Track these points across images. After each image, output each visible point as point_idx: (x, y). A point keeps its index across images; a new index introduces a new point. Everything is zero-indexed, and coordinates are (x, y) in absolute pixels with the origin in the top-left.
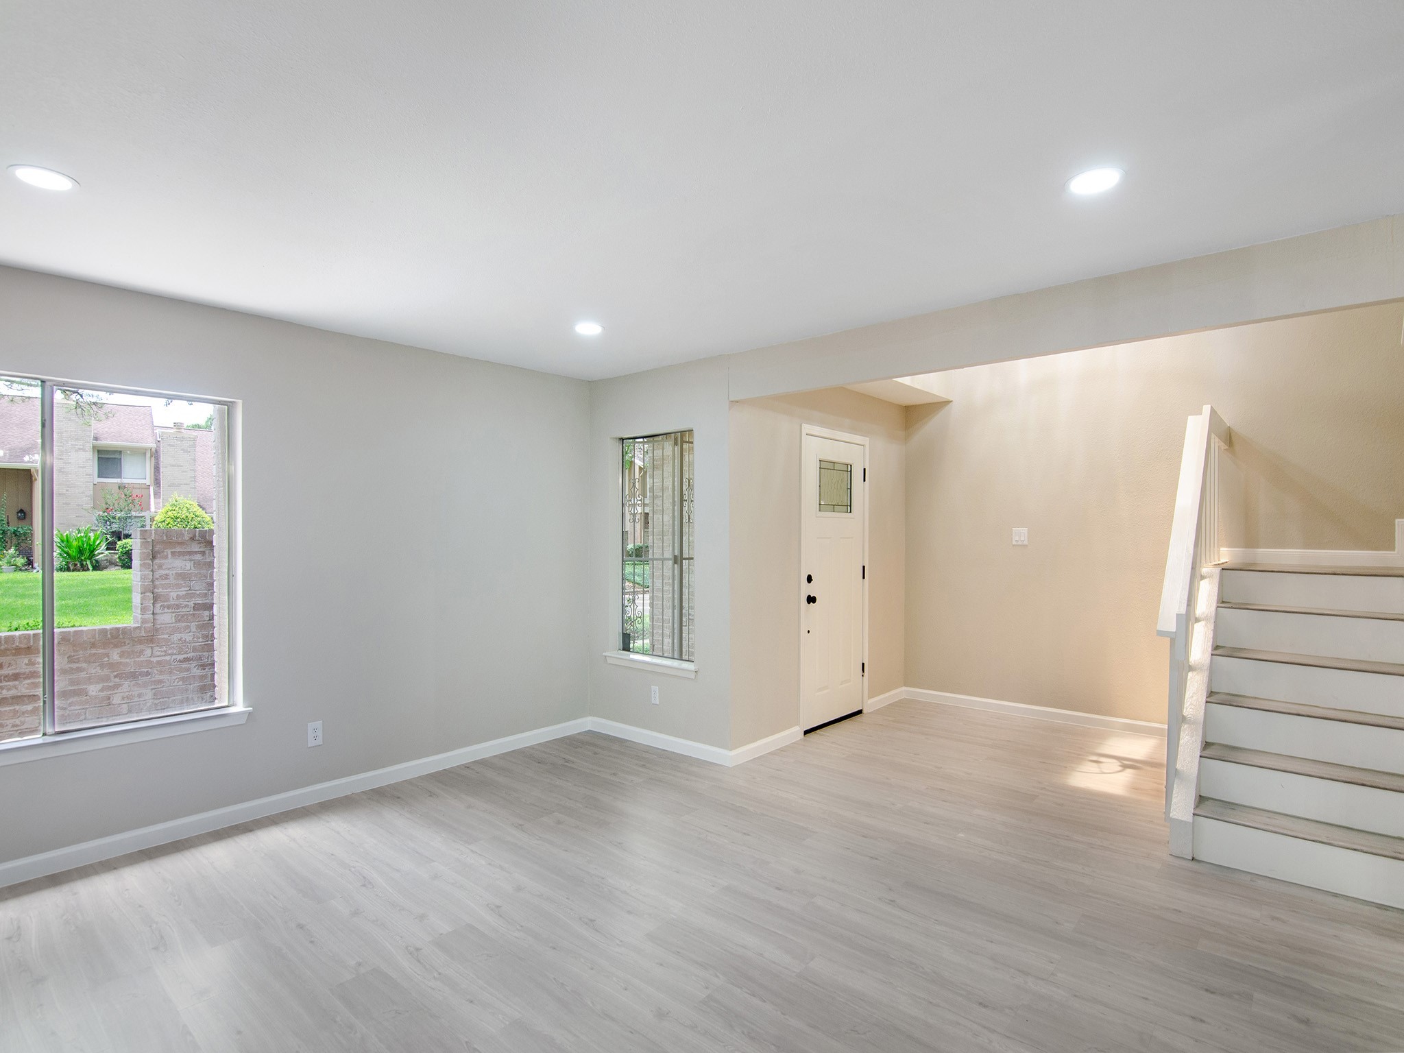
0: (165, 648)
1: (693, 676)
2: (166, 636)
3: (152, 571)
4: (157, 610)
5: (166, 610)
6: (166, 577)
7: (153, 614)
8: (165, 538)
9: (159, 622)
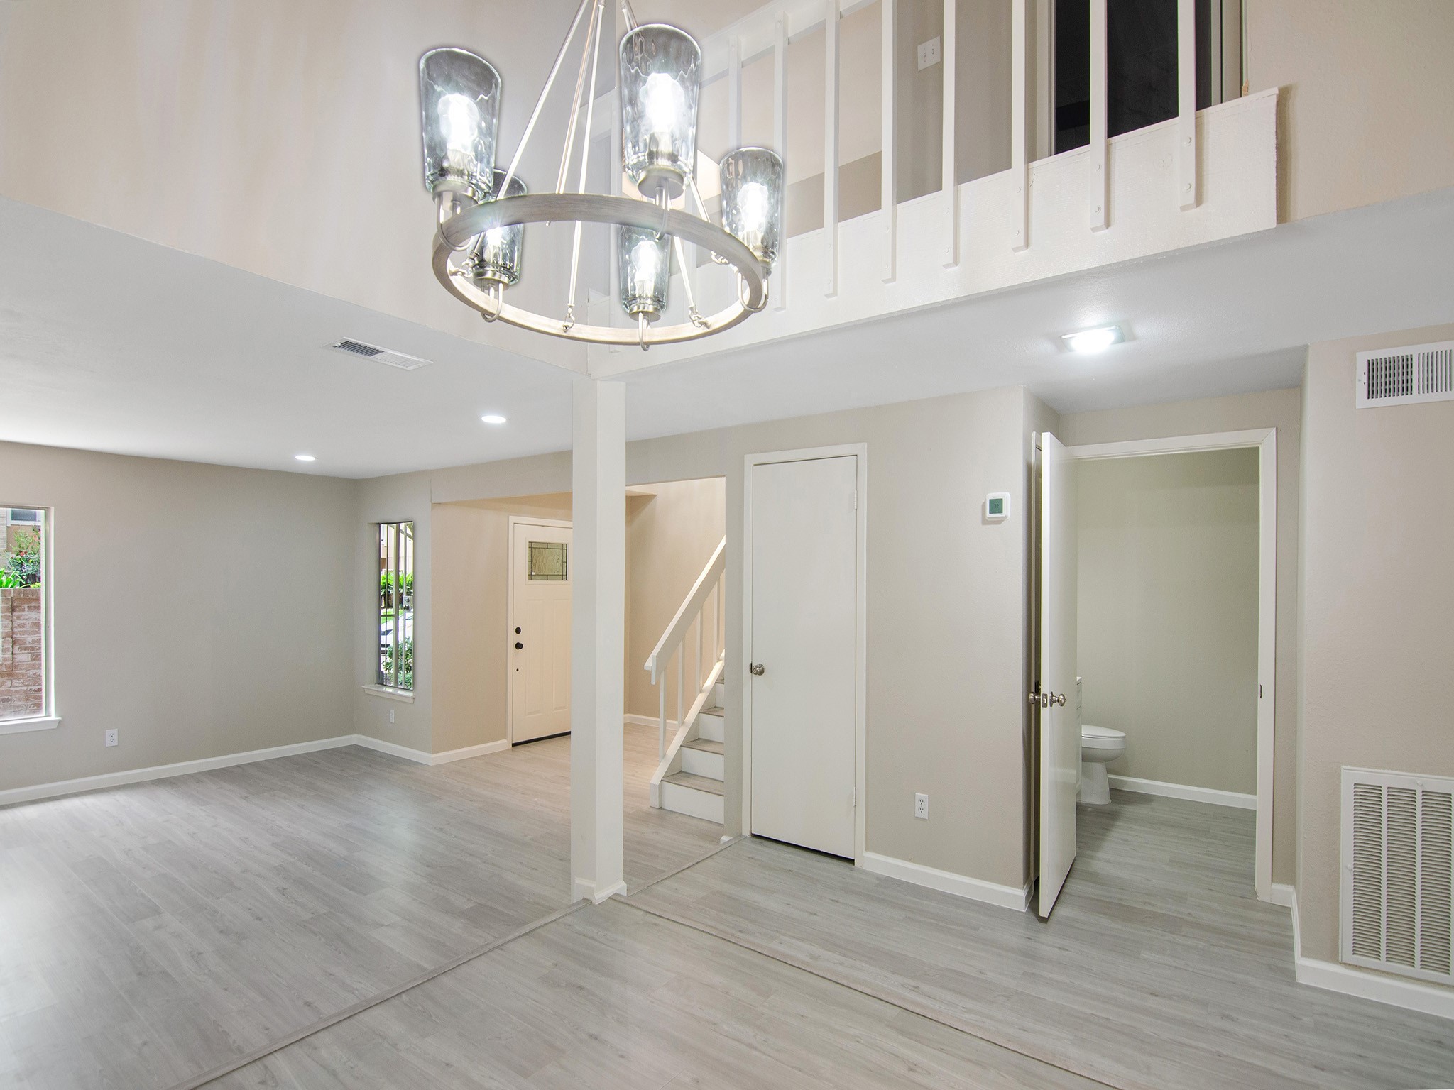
0: (22, 681)
1: (412, 701)
2: (23, 671)
3: (12, 621)
4: (16, 651)
5: (23, 651)
6: (23, 626)
7: (12, 654)
8: (22, 596)
9: (17, 660)
